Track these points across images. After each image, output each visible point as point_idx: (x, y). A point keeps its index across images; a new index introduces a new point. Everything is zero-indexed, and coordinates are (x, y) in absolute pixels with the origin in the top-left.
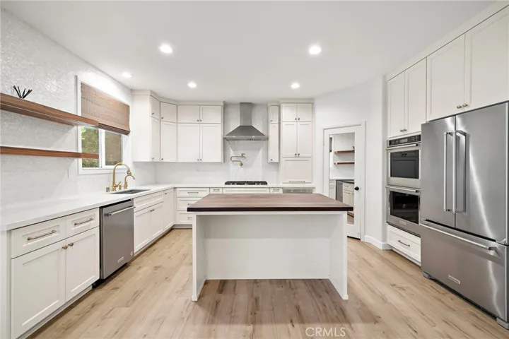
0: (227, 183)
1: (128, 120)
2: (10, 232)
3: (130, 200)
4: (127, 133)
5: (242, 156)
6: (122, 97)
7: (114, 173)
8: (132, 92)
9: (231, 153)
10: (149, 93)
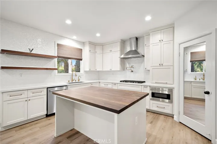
0: (121, 81)
1: (82, 55)
2: (3, 93)
3: (66, 86)
4: (81, 60)
5: (132, 67)
6: (79, 46)
7: (72, 75)
8: (83, 44)
9: (128, 65)
10: (88, 43)
